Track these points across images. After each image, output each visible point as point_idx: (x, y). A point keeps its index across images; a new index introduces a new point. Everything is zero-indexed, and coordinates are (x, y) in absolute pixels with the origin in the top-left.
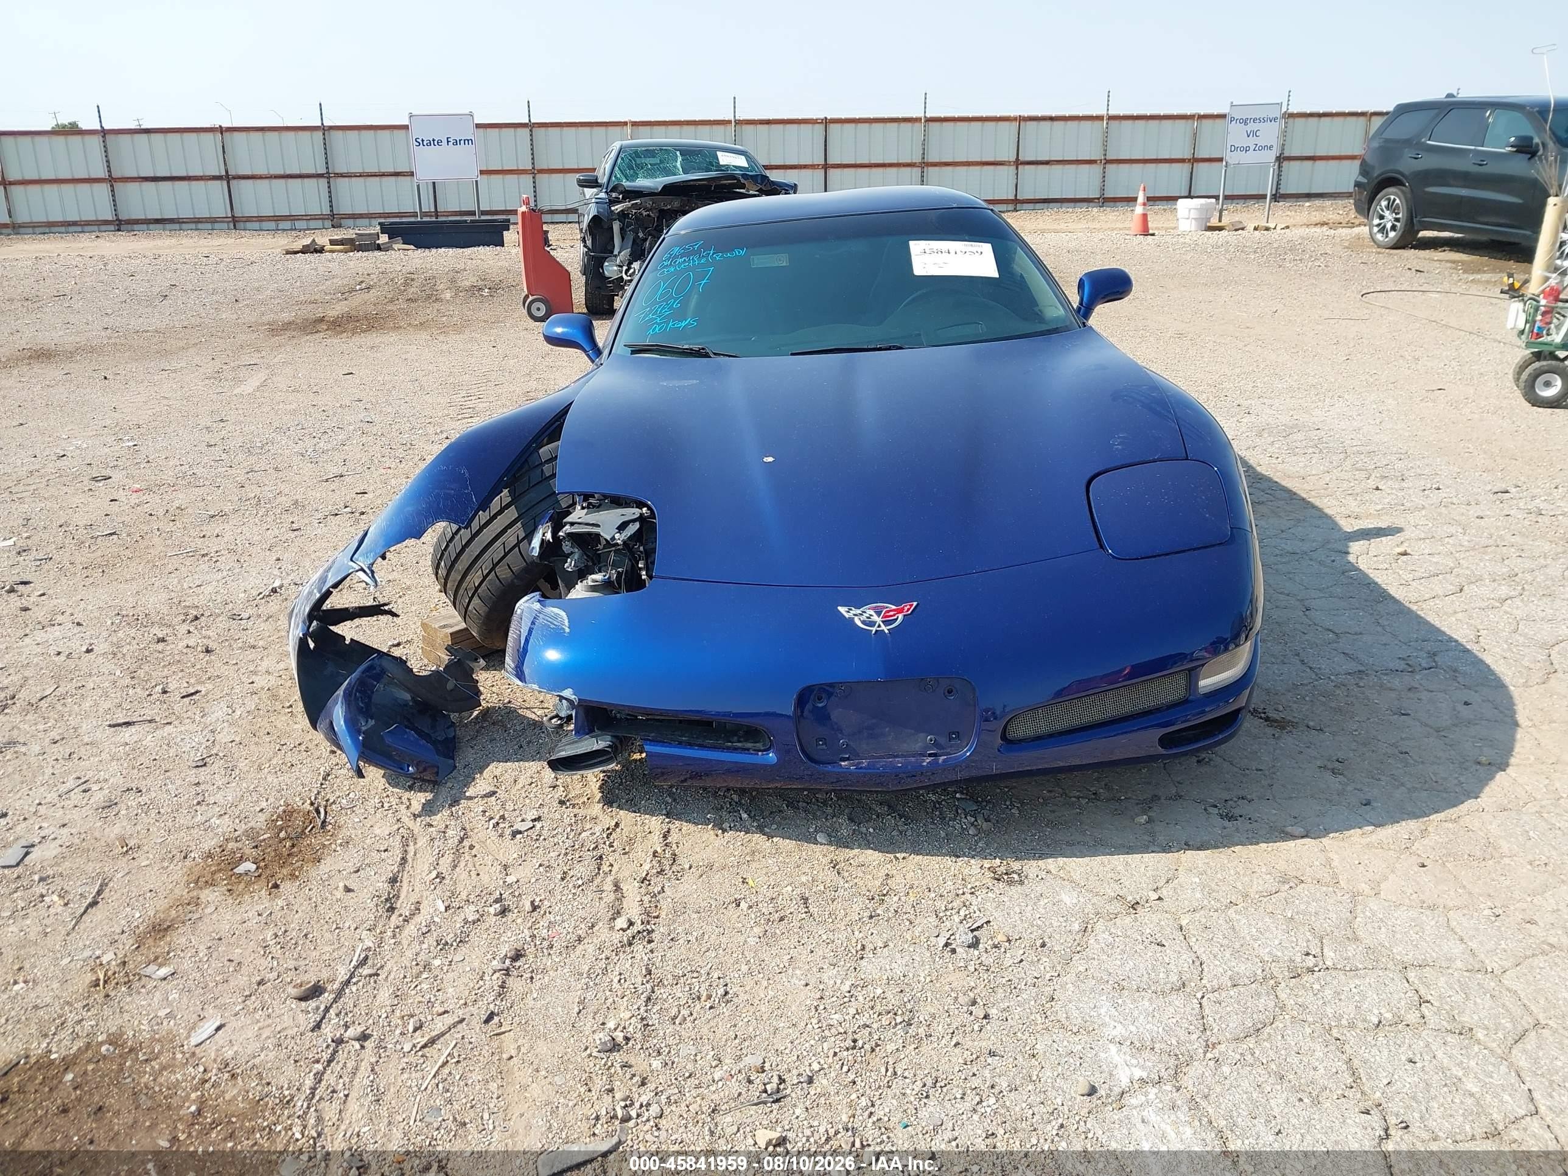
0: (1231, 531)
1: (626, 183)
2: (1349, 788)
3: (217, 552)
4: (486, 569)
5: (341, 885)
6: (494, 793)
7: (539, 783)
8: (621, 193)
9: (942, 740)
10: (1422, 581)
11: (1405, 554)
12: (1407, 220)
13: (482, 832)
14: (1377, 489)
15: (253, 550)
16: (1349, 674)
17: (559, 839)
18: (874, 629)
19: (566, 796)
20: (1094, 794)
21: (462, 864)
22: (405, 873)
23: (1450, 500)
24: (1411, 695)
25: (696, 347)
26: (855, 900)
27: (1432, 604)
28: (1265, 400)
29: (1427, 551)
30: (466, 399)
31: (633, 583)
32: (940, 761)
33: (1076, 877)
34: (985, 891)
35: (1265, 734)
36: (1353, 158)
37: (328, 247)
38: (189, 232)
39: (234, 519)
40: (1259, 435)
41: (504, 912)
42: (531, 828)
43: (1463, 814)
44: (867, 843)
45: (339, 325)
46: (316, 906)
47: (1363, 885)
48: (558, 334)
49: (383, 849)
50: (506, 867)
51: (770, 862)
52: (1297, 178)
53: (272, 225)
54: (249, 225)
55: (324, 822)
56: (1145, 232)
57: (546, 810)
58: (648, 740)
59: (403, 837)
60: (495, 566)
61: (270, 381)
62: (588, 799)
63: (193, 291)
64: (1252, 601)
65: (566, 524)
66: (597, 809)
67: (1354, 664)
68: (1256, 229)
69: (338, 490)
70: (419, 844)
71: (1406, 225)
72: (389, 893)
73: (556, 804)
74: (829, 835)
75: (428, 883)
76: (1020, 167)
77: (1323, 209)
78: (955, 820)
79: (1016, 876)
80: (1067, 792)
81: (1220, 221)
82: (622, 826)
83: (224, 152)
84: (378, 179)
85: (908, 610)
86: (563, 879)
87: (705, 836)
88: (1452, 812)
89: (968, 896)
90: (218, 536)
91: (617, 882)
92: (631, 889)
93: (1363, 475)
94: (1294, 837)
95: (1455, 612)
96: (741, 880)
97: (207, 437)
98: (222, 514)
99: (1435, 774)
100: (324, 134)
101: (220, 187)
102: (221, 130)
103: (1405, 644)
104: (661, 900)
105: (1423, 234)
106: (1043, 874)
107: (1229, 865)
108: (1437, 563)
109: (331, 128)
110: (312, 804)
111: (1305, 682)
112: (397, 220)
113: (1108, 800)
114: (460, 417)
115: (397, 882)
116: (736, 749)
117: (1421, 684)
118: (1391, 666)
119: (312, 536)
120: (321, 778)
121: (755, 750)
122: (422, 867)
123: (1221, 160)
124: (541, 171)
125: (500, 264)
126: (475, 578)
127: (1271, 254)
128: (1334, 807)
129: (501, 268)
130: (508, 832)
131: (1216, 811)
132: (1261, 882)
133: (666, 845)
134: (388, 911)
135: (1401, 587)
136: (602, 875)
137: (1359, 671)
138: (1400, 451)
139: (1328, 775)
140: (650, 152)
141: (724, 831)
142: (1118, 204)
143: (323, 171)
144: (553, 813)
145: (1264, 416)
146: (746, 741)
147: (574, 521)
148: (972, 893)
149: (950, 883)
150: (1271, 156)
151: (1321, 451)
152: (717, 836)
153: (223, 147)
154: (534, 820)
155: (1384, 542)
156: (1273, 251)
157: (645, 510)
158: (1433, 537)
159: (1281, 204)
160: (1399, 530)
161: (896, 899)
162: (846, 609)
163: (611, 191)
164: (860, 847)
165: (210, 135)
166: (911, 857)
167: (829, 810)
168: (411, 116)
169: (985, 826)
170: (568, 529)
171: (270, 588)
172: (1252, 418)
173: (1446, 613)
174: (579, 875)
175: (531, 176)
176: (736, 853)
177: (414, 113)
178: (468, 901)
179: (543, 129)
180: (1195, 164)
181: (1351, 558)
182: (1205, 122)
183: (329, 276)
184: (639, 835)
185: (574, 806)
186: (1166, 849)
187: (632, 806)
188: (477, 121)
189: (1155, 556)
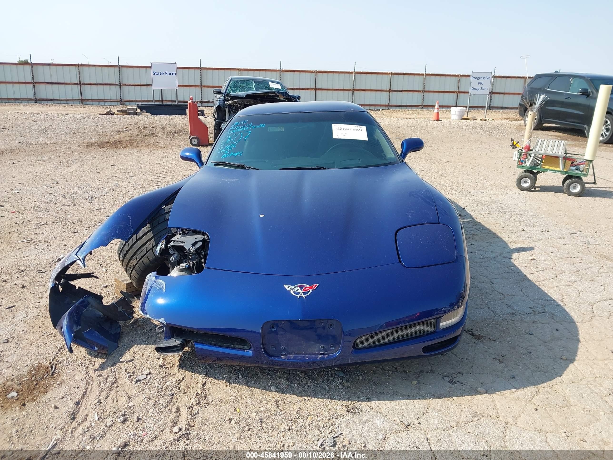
0: (457, 256)
1: (232, 93)
2: (506, 369)
3: (40, 241)
4: (138, 258)
5: (53, 405)
6: (133, 360)
7: (153, 356)
8: (229, 97)
9: (327, 347)
10: (540, 272)
11: (534, 260)
12: (539, 119)
13: (124, 379)
14: (524, 230)
15: (55, 241)
16: (508, 314)
17: (156, 385)
18: (299, 296)
19: (163, 363)
20: (395, 369)
21: (111, 395)
22: (85, 399)
23: (552, 236)
24: (534, 325)
25: (240, 164)
26: (283, 421)
27: (544, 283)
28: (480, 190)
29: (542, 259)
30: (159, 177)
31: (199, 268)
32: (326, 357)
33: (383, 411)
34: (342, 417)
35: (471, 342)
36: (519, 94)
37: (116, 113)
38: (63, 104)
39: (51, 227)
40: (477, 205)
41: (124, 421)
42: (145, 378)
43: (554, 384)
44: (293, 392)
45: (114, 145)
46: (40, 416)
47: (510, 419)
48: (186, 155)
49: (76, 387)
50: (130, 398)
51: (248, 400)
52: (497, 101)
53: (97, 103)
54: (88, 103)
55: (53, 372)
56: (438, 119)
57: (153, 370)
58: (197, 342)
59: (87, 381)
60: (142, 257)
61: (81, 167)
62: (173, 365)
63: (58, 128)
64: (465, 286)
65: (172, 241)
66: (176, 370)
67: (510, 309)
68: (481, 120)
69: (98, 215)
70: (94, 385)
71: (538, 121)
72: (74, 410)
73: (158, 367)
74: (277, 387)
75: (93, 405)
76: (391, 92)
77: (507, 113)
78: (333, 381)
79: (356, 410)
80: (384, 367)
81: (467, 116)
82: (185, 379)
83: (79, 74)
84: (140, 87)
85: (315, 287)
86: (154, 405)
87: (221, 386)
88: (550, 383)
89: (334, 420)
90: (42, 234)
91: (178, 408)
92: (184, 411)
93: (518, 224)
94: (481, 393)
95: (554, 287)
96: (234, 409)
97: (49, 190)
98: (46, 224)
99: (543, 364)
100: (119, 69)
101: (77, 87)
102: (79, 65)
103: (532, 301)
104: (196, 418)
105: (544, 125)
106: (369, 409)
107: (451, 407)
108: (547, 264)
109: (122, 66)
110: (50, 363)
111: (490, 317)
112: (146, 103)
113: (401, 372)
114: (154, 185)
115: (79, 404)
116: (235, 348)
117: (538, 320)
118: (526, 311)
119: (82, 236)
120: (57, 350)
121: (244, 349)
122: (92, 398)
123: (468, 92)
124: (204, 86)
125: (183, 122)
126: (134, 262)
127: (486, 130)
128: (499, 379)
129: (184, 124)
130: (134, 380)
131: (447, 379)
132: (465, 416)
133: (203, 390)
134: (72, 419)
135: (532, 275)
136: (172, 403)
137: (513, 313)
138: (533, 214)
139: (497, 362)
140: (242, 81)
141: (230, 383)
142: (428, 108)
143: (118, 82)
144: (156, 371)
145: (479, 197)
146: (241, 344)
147: (175, 240)
148: (336, 419)
149: (327, 413)
150: (487, 92)
151: (502, 213)
152: (227, 386)
153: (79, 72)
154: (147, 375)
155: (525, 254)
156: (487, 129)
157: (205, 236)
158: (545, 252)
159: (491, 110)
160: (532, 249)
161: (302, 420)
162: (287, 286)
163: (226, 96)
164: (289, 394)
165: (74, 67)
166: (311, 399)
167: (279, 375)
168: (152, 63)
169: (346, 384)
170: (172, 243)
171: (58, 259)
172: (475, 198)
173: (550, 287)
174: (162, 403)
175: (200, 88)
176: (234, 395)
177: (153, 62)
178: (109, 415)
179: (205, 70)
180: (459, 94)
181: (512, 261)
182: (462, 78)
183: (115, 124)
184: (192, 384)
185: (166, 368)
186: (424, 397)
187: (192, 369)
188: (177, 66)
189: (422, 267)
